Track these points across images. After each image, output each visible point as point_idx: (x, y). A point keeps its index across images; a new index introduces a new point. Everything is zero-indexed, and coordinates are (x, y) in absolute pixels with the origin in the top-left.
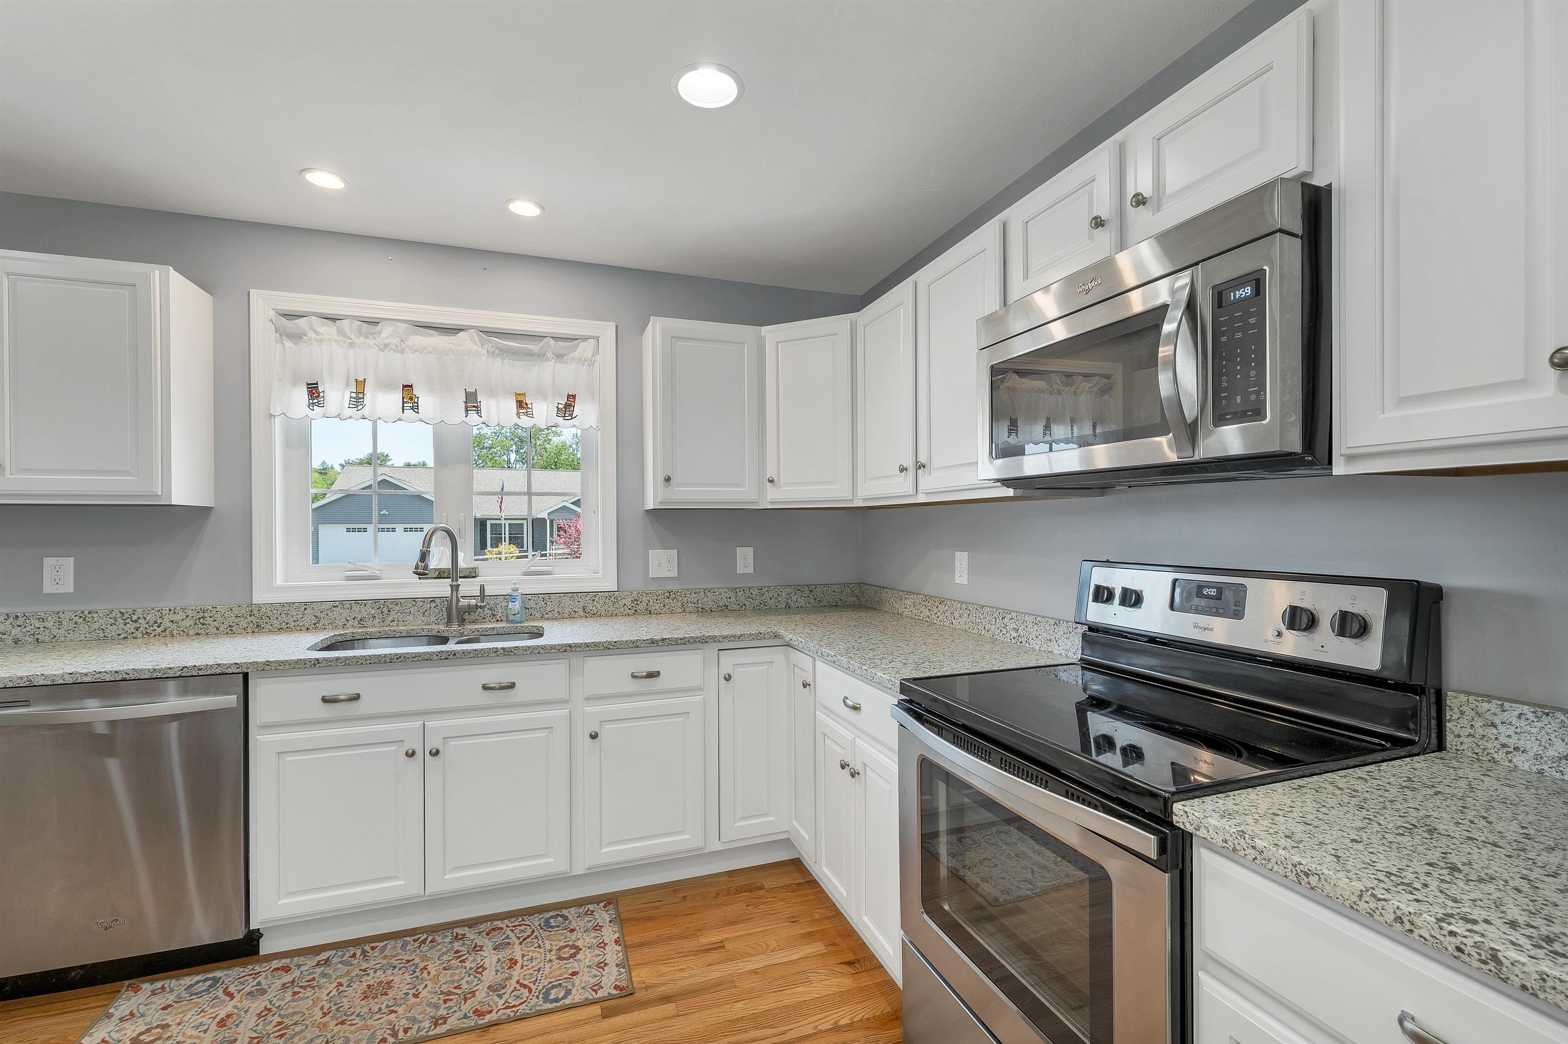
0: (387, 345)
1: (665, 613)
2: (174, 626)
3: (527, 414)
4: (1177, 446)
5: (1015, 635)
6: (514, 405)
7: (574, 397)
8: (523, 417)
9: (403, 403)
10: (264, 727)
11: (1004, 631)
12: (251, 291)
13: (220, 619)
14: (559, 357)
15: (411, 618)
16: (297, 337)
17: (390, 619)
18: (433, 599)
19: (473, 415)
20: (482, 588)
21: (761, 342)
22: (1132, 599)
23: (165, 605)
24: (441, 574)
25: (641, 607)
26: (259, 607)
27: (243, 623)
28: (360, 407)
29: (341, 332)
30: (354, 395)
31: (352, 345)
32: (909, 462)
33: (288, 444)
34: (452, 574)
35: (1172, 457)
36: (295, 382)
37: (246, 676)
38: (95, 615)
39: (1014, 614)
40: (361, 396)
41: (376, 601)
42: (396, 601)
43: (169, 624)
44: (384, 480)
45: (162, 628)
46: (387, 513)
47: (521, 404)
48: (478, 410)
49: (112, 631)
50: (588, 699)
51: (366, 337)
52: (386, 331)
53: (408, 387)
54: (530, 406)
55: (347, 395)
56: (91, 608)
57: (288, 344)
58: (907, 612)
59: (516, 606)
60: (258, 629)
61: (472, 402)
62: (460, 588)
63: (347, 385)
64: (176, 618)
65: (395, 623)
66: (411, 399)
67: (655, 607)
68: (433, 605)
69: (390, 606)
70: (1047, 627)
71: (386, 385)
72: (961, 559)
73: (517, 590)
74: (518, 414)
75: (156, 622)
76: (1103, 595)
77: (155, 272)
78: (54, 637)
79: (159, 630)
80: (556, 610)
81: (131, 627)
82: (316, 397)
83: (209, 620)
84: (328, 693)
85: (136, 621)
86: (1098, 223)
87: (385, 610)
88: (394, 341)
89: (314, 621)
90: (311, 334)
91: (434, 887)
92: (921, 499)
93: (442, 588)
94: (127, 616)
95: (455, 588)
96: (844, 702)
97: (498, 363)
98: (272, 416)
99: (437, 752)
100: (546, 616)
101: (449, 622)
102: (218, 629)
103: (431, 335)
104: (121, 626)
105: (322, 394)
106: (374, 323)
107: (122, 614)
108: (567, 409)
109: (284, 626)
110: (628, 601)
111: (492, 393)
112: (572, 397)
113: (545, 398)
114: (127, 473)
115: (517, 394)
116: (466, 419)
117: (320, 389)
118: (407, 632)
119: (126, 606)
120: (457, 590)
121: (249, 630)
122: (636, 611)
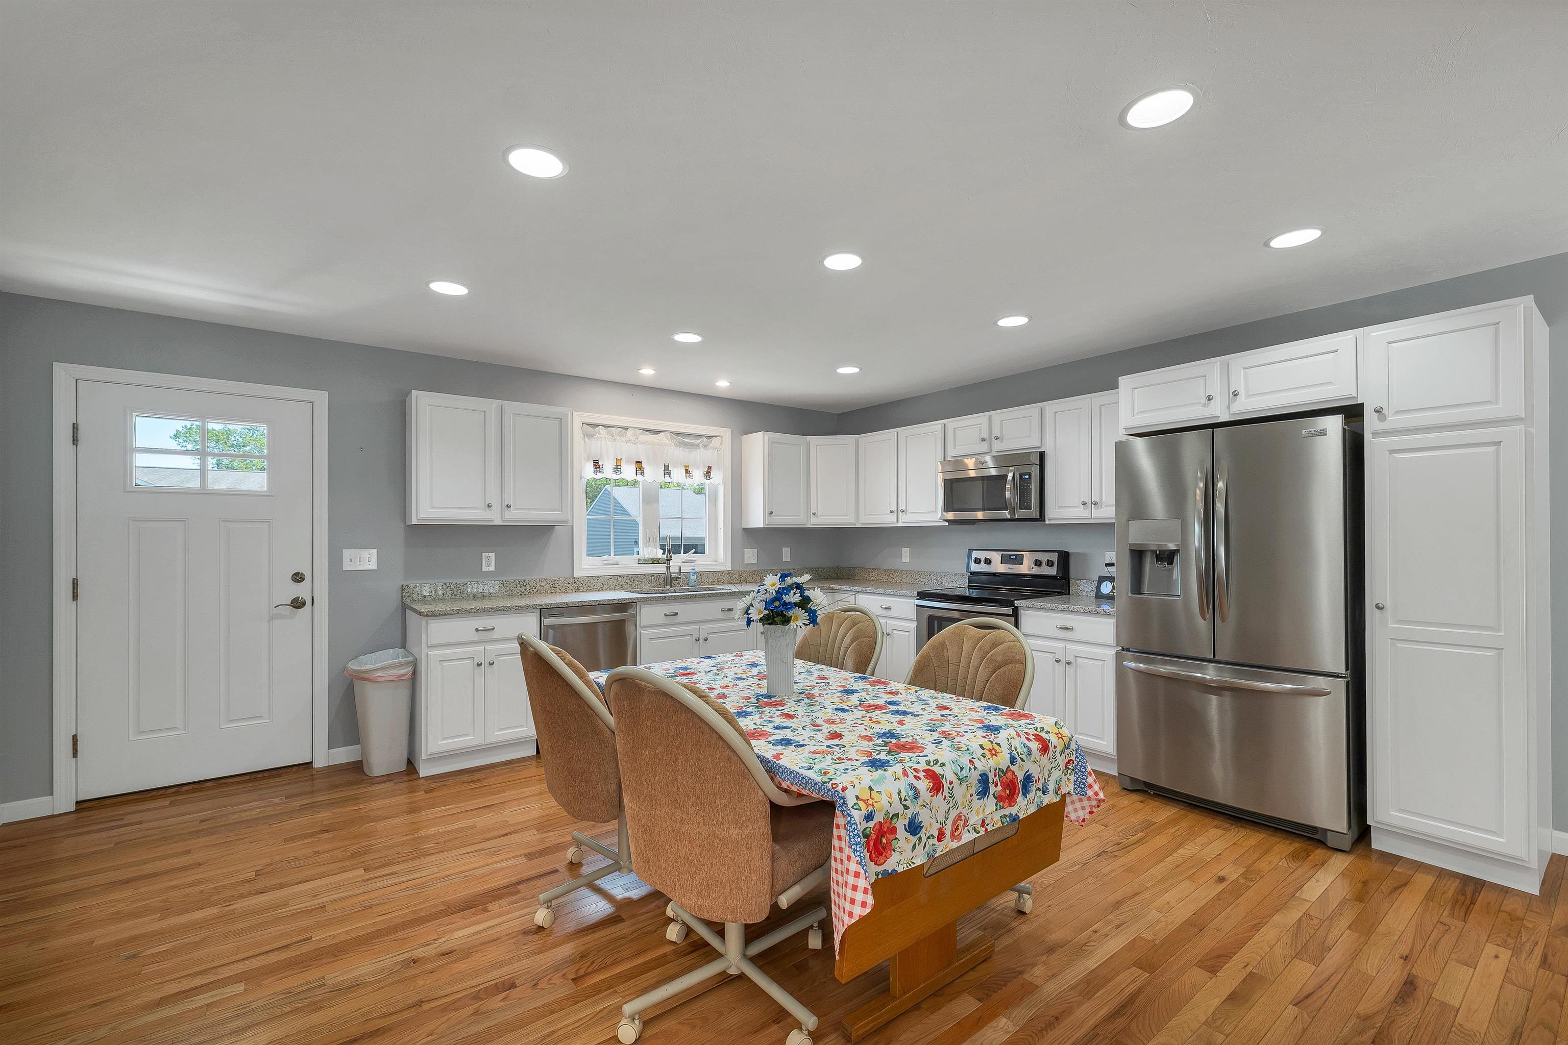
0: (630, 441)
1: (753, 582)
2: (541, 589)
3: (689, 476)
4: (1010, 513)
5: (936, 581)
6: (684, 472)
7: (711, 467)
8: (688, 478)
9: (636, 471)
10: (643, 627)
11: (931, 581)
13: (561, 585)
14: (705, 446)
15: (643, 584)
16: (591, 437)
17: (634, 585)
19: (667, 477)
20: (680, 568)
21: (808, 444)
22: (988, 562)
23: (534, 577)
25: (743, 579)
26: (578, 578)
27: (571, 587)
28: (618, 473)
29: (612, 435)
30: (615, 467)
31: (615, 441)
32: (894, 508)
35: (1009, 517)
36: (588, 460)
37: (634, 604)
38: (508, 583)
39: (935, 573)
40: (619, 467)
41: (628, 575)
43: (539, 588)
45: (536, 590)
47: (687, 471)
48: (669, 474)
49: (515, 591)
51: (621, 436)
52: (630, 433)
53: (638, 462)
54: (691, 472)
55: (613, 466)
56: (506, 579)
57: (587, 441)
58: (873, 578)
59: (694, 577)
60: (577, 590)
61: (667, 471)
63: (613, 461)
64: (543, 584)
65: (636, 587)
66: (640, 469)
67: (749, 579)
69: (635, 578)
70: (951, 576)
71: (628, 462)
72: (906, 552)
73: (694, 569)
74: (686, 477)
75: (534, 586)
76: (978, 561)
78: (491, 594)
79: (535, 591)
81: (523, 589)
82: (598, 468)
83: (557, 586)
84: (666, 612)
85: (525, 586)
86: (983, 440)
88: (633, 438)
89: (602, 586)
90: (598, 435)
92: (900, 525)
93: (659, 569)
94: (521, 583)
95: (669, 568)
96: (881, 608)
97: (679, 450)
98: (581, 478)
99: (706, 640)
102: (560, 590)
103: (647, 435)
104: (519, 588)
105: (601, 466)
106: (626, 429)
107: (519, 582)
108: (708, 474)
109: (589, 588)
110: (737, 576)
111: (675, 465)
112: (710, 467)
113: (698, 469)
114: (557, 510)
115: (685, 466)
117: (600, 464)
118: (648, 591)
119: (520, 578)
121: (574, 591)
122: (740, 581)
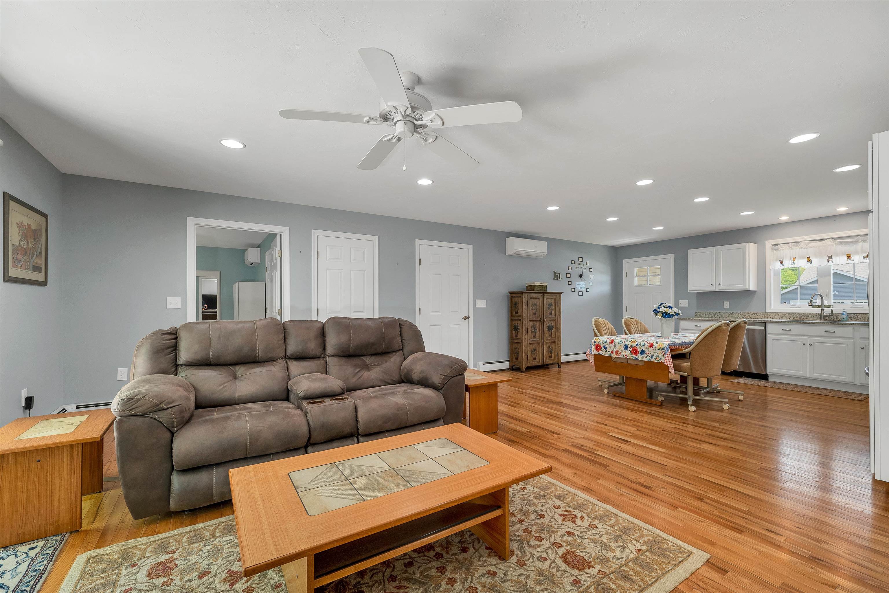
0: (802, 248)
2: (748, 316)
3: (851, 260)
6: (846, 258)
8: (849, 261)
9: (807, 262)
10: (769, 334)
12: (766, 241)
13: (758, 315)
14: (864, 241)
15: (809, 318)
16: (777, 250)
18: (816, 314)
19: (830, 263)
20: (832, 311)
23: (747, 312)
24: (819, 307)
26: (767, 313)
27: (764, 317)
28: (793, 265)
29: (789, 246)
31: (792, 249)
33: (774, 275)
34: (822, 307)
36: (776, 260)
37: (766, 323)
38: (733, 313)
40: (794, 261)
42: (804, 314)
44: (835, 273)
46: (837, 293)
47: (848, 257)
48: (832, 261)
49: (736, 316)
50: (861, 338)
51: (796, 246)
52: (801, 244)
53: (808, 258)
54: (852, 257)
55: (791, 261)
57: (775, 252)
59: (845, 316)
60: (767, 318)
61: (830, 259)
62: (824, 311)
63: (791, 259)
65: (804, 319)
66: (809, 260)
68: (816, 315)
71: (802, 258)
73: (845, 311)
74: (848, 260)
75: (745, 315)
77: (747, 245)
78: (726, 317)
79: (745, 317)
80: (862, 318)
81: (740, 316)
82: (782, 263)
83: (756, 315)
84: (784, 328)
87: (801, 315)
88: (804, 246)
89: (781, 317)
90: (781, 248)
91: (811, 376)
93: (819, 311)
95: (823, 310)
97: (840, 246)
98: (771, 269)
99: (811, 345)
100: (858, 320)
101: (821, 319)
102: (758, 317)
103: (815, 243)
104: (738, 316)
106: (798, 242)
109: (773, 318)
111: (837, 255)
113: (858, 254)
114: (742, 285)
115: (847, 254)
116: (828, 264)
117: (783, 261)
119: (739, 312)
120: (823, 311)
